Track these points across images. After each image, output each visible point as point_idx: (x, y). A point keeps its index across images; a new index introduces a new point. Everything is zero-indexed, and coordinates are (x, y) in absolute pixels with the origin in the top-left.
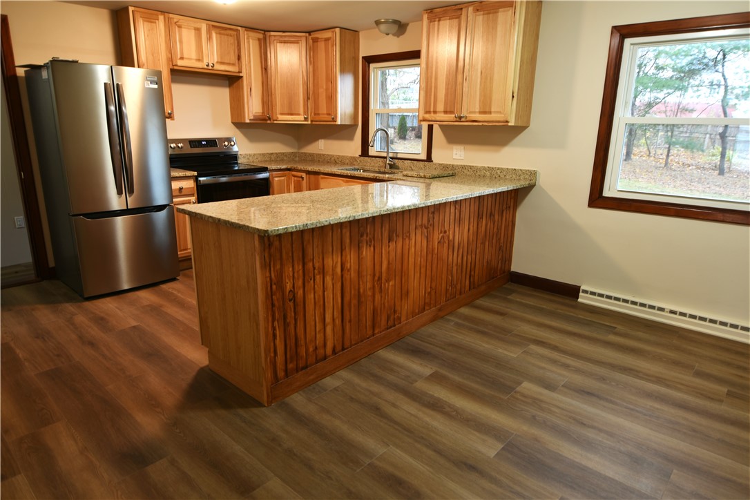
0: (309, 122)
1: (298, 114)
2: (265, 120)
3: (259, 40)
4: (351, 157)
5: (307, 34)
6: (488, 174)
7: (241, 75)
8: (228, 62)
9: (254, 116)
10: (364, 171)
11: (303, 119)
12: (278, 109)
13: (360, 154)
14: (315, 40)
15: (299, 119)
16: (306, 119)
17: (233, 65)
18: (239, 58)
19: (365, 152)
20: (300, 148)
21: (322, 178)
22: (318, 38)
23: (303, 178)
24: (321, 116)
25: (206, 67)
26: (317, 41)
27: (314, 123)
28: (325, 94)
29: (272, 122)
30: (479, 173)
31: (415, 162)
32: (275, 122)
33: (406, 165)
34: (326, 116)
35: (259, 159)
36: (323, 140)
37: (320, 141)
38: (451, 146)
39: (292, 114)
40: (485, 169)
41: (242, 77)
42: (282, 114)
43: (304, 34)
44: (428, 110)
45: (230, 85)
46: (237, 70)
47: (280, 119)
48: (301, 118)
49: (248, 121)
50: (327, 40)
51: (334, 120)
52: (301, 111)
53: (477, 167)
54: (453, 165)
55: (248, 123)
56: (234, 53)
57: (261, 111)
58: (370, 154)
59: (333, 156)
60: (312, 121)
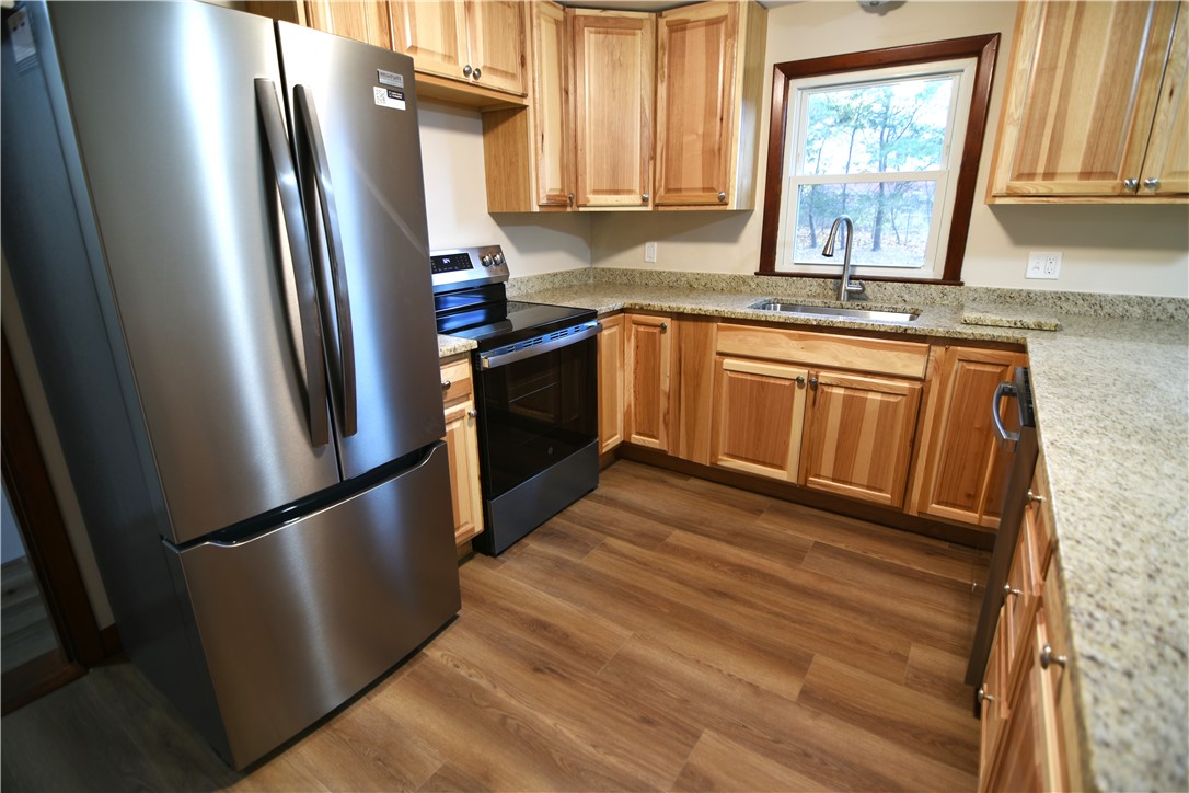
0: (650, 208)
1: (630, 192)
2: (564, 205)
3: (557, 22)
4: (734, 278)
5: (654, 15)
6: (1137, 311)
7: (525, 102)
8: (504, 69)
9: (549, 197)
10: (785, 307)
11: (640, 202)
12: (589, 180)
13: (758, 270)
14: (679, 27)
15: (629, 202)
16: (645, 200)
17: (513, 76)
18: (523, 64)
19: (767, 265)
20: (595, 258)
21: (719, 328)
22: (687, 22)
23: (663, 328)
24: (684, 193)
25: (462, 77)
26: (685, 29)
27: (661, 209)
28: (699, 146)
29: (575, 209)
30: (1107, 309)
31: (917, 286)
32: (581, 209)
33: (887, 293)
34: (701, 193)
35: (536, 288)
36: (656, 244)
37: (648, 245)
38: (1021, 251)
39: (617, 192)
40: (1128, 300)
41: (525, 107)
42: (596, 192)
43: (646, 15)
44: (1026, 171)
45: (486, 130)
46: (519, 91)
47: (592, 202)
48: (635, 199)
49: (536, 209)
50: (713, 23)
51: (723, 201)
52: (636, 186)
53: (1105, 296)
54: (1029, 294)
55: (536, 213)
56: (515, 47)
57: (559, 187)
58: (778, 268)
59: (685, 275)
60: (656, 205)
